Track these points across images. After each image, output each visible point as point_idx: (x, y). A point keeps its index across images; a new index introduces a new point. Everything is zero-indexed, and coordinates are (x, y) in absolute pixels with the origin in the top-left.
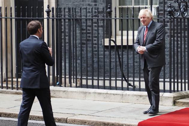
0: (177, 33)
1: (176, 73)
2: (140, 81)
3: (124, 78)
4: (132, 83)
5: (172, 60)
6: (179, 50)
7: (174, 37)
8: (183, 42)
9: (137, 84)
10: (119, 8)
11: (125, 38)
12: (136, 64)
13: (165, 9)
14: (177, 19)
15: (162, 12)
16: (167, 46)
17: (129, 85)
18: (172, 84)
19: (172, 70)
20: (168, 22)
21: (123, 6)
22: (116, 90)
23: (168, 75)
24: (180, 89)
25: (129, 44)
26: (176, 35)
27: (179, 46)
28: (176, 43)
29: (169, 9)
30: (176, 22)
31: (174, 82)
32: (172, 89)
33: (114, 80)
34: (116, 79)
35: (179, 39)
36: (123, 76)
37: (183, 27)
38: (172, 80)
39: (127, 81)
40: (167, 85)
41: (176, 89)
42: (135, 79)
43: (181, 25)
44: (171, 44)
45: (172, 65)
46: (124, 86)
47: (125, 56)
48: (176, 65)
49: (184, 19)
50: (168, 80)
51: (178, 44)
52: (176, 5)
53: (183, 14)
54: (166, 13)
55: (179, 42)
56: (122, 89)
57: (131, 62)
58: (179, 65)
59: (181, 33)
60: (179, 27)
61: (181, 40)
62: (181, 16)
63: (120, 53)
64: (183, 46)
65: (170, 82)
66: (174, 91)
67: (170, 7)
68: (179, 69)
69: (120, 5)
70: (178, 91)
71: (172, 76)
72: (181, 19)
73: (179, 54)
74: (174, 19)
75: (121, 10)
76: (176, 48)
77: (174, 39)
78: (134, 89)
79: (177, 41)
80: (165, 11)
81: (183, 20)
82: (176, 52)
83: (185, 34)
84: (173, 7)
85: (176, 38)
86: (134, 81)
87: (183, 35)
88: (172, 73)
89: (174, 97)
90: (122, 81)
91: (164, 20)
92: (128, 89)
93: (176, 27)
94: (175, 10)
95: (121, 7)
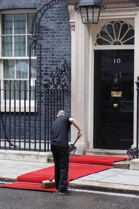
0: (51, 102)
1: (50, 135)
2: (20, 142)
3: (7, 139)
4: (13, 143)
5: (47, 125)
6: (53, 116)
7: (48, 105)
9: (17, 144)
10: (4, 81)
11: (8, 105)
12: (17, 128)
13: (42, 82)
14: (51, 91)
15: (39, 85)
17: (11, 145)
18: (47, 144)
19: (47, 132)
20: (44, 93)
21: (7, 79)
22: (0, 149)
23: (43, 137)
25: (11, 111)
26: (50, 104)
27: (53, 113)
28: (50, 110)
29: (45, 83)
30: (50, 93)
32: (47, 148)
35: (53, 107)
36: (6, 138)
37: (56, 97)
38: (47, 141)
39: (10, 142)
40: (43, 145)
42: (16, 140)
43: (54, 96)
44: (46, 111)
45: (47, 129)
46: (6, 146)
47: (8, 121)
48: (50, 129)
49: (57, 91)
50: (44, 141)
51: (51, 111)
52: (51, 79)
53: (56, 86)
54: (42, 85)
55: (53, 110)
56: (5, 148)
57: (12, 125)
59: (54, 102)
60: (53, 98)
61: (54, 107)
62: (54, 89)
63: (4, 118)
65: (45, 143)
66: (48, 150)
67: (46, 81)
69: (4, 78)
71: (47, 138)
72: (54, 91)
74: (48, 91)
75: (5, 82)
76: (50, 115)
77: (48, 107)
78: (15, 148)
79: (51, 109)
81: (56, 91)
82: (50, 118)
83: (57, 103)
84: (48, 80)
85: (50, 107)
86: (15, 142)
88: (47, 136)
89: (48, 156)
90: (5, 141)
91: (40, 91)
92: (10, 149)
93: (50, 98)
94: (50, 83)
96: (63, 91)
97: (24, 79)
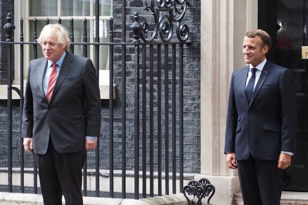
0: (152, 74)
1: (148, 158)
5: (141, 131)
6: (155, 109)
7: (144, 82)
8: (163, 93)
10: (30, 21)
13: (127, 23)
14: (151, 46)
15: (121, 31)
16: (131, 100)
18: (141, 180)
19: (141, 151)
20: (132, 50)
21: (38, 18)
22: (23, 192)
23: (131, 162)
24: (156, 191)
26: (148, 78)
27: (155, 101)
28: (148, 95)
29: (134, 25)
30: (148, 51)
31: (144, 177)
32: (141, 191)
33: (18, 172)
34: (22, 169)
35: (155, 87)
37: (163, 61)
38: (141, 173)
40: (130, 182)
41: (148, 192)
43: (159, 58)
44: (137, 97)
45: (141, 141)
48: (148, 141)
49: (166, 46)
50: (132, 172)
51: (152, 97)
52: (149, 15)
53: (163, 34)
54: (128, 32)
55: (156, 94)
56: (35, 190)
58: (156, 142)
59: (159, 75)
60: (155, 63)
61: (159, 88)
62: (159, 40)
64: (163, 101)
65: (137, 177)
66: (144, 195)
67: (137, 19)
68: (156, 150)
69: (31, 15)
70: (152, 195)
71: (141, 165)
72: (159, 45)
73: (155, 118)
74: (144, 45)
75: (34, 24)
76: (148, 106)
77: (144, 87)
79: (152, 90)
80: (125, 28)
81: (163, 47)
82: (148, 114)
83: (167, 76)
84: (143, 19)
85: (148, 86)
87: (163, 78)
88: (141, 158)
90: (35, 173)
91: (124, 46)
93: (148, 63)
94: (147, 25)
95: (33, 18)
96: (181, 45)
97: (83, 18)
